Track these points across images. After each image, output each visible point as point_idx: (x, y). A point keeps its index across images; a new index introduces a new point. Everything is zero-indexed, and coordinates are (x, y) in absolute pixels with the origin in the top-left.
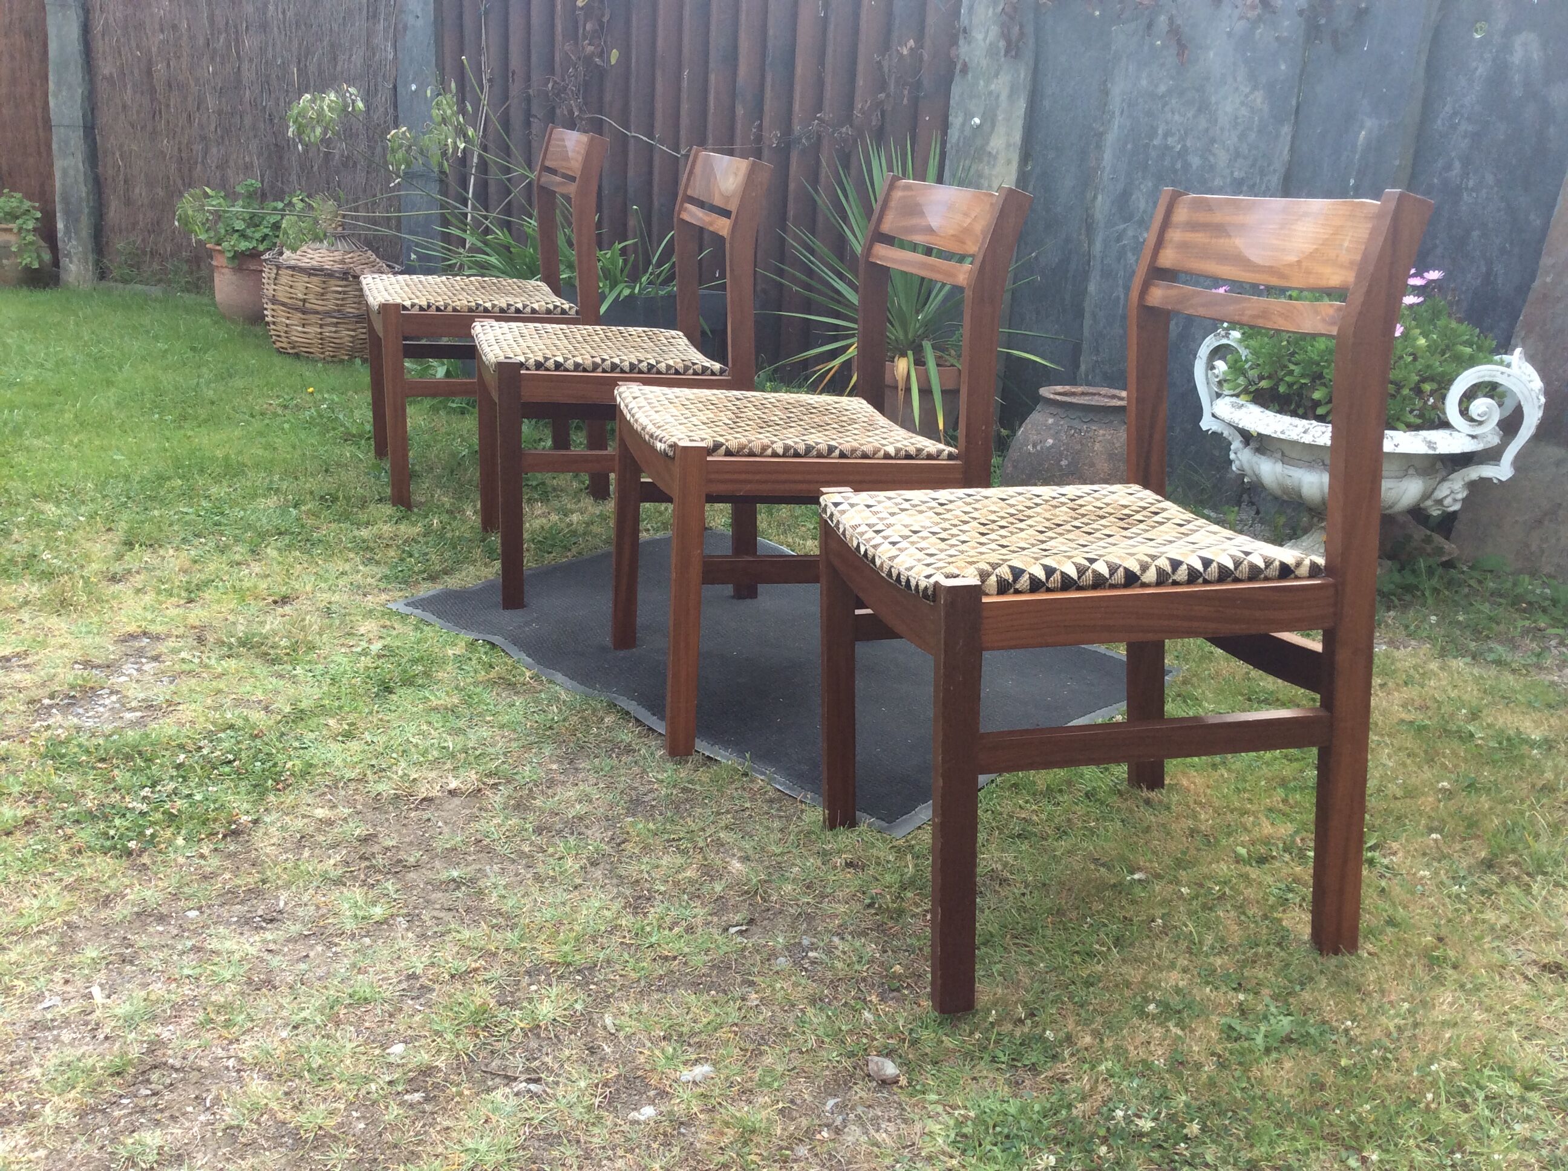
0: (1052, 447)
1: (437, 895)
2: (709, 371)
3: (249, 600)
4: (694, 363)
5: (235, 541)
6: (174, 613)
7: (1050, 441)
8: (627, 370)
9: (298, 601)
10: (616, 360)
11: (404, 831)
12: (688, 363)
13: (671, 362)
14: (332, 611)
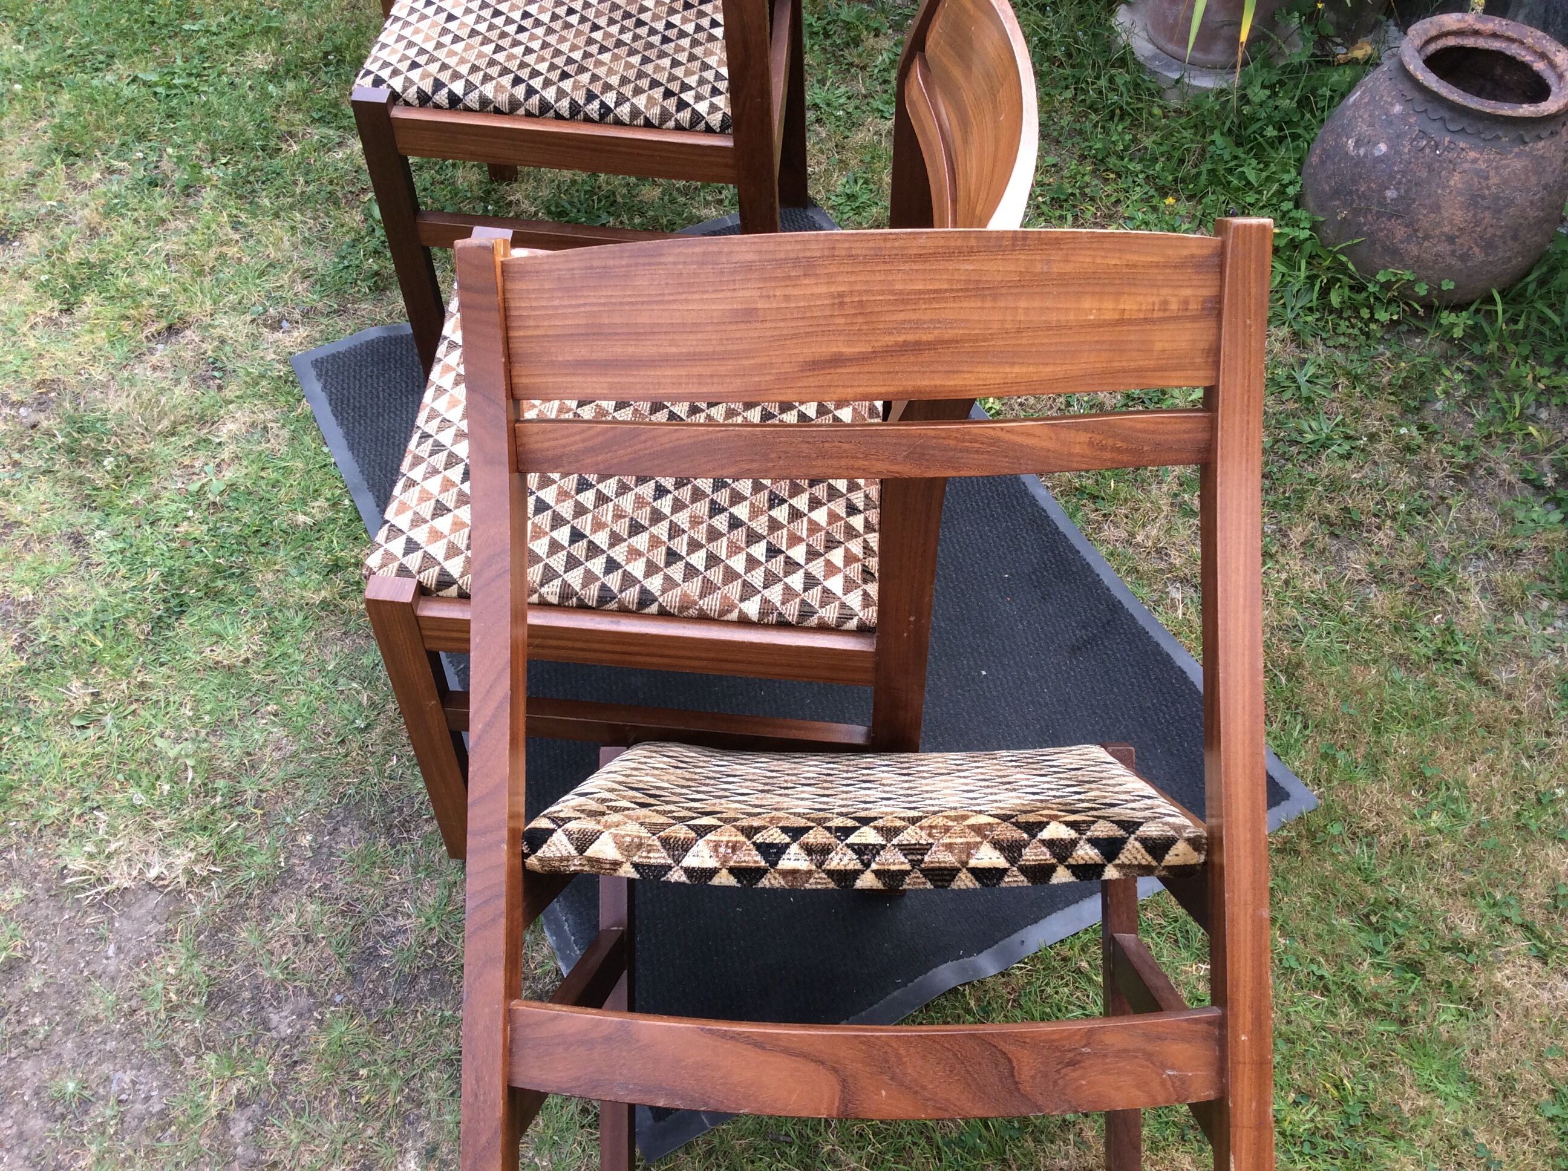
0: (1382, 158)
1: (36, 1123)
2: (702, 125)
3: (126, 327)
4: (682, 105)
5: (180, 159)
6: (32, 344)
7: (1383, 148)
8: (566, 114)
9: (188, 332)
10: (550, 94)
11: (67, 956)
12: (671, 104)
13: (641, 102)
14: (219, 364)
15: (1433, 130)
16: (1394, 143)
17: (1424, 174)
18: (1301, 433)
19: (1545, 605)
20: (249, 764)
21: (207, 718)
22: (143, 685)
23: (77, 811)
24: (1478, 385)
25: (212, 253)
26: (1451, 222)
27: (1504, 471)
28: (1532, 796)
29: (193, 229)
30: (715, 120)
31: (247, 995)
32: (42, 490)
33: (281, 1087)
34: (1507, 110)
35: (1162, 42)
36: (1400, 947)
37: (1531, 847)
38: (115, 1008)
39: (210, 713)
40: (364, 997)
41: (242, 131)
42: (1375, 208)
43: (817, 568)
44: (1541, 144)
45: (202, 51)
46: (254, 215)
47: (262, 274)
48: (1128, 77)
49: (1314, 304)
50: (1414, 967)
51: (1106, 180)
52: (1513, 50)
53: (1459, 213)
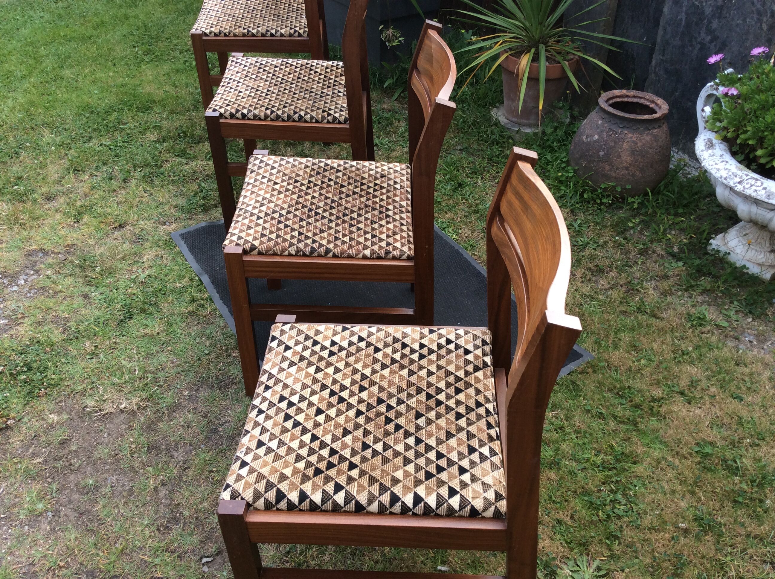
0: (596, 141)
1: (76, 496)
2: (337, 121)
3: (102, 226)
4: (329, 115)
5: (121, 170)
6: (63, 233)
7: (596, 137)
8: (286, 119)
9: (128, 227)
10: (280, 112)
11: (86, 438)
12: (325, 114)
13: (314, 114)
14: (141, 237)
15: (614, 127)
16: (600, 134)
17: (613, 144)
18: (577, 242)
19: (680, 293)
20: (161, 368)
21: (143, 353)
22: (115, 343)
23: (89, 387)
24: (646, 224)
25: (137, 199)
26: (626, 162)
27: (659, 250)
28: (680, 352)
29: (128, 193)
30: (342, 119)
31: (164, 447)
32: (70, 280)
33: (181, 477)
34: (640, 117)
35: (511, 118)
36: (631, 401)
37: (681, 367)
38: (109, 454)
39: (144, 352)
40: (213, 445)
41: (147, 160)
42: (596, 160)
43: (391, 240)
44: (655, 131)
45: (128, 134)
46: (153, 187)
47: (157, 207)
48: (498, 129)
49: (578, 200)
50: (638, 406)
51: (493, 166)
52: (642, 101)
53: (628, 158)
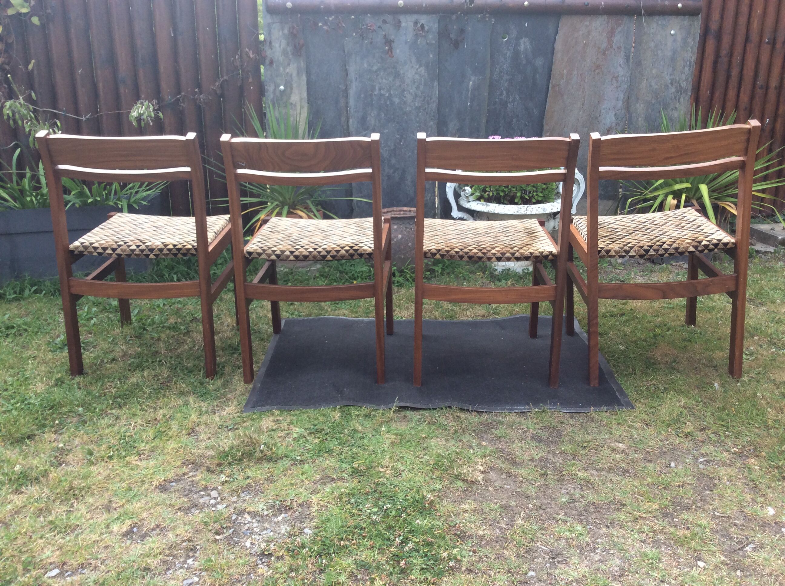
0: (402, 238)
